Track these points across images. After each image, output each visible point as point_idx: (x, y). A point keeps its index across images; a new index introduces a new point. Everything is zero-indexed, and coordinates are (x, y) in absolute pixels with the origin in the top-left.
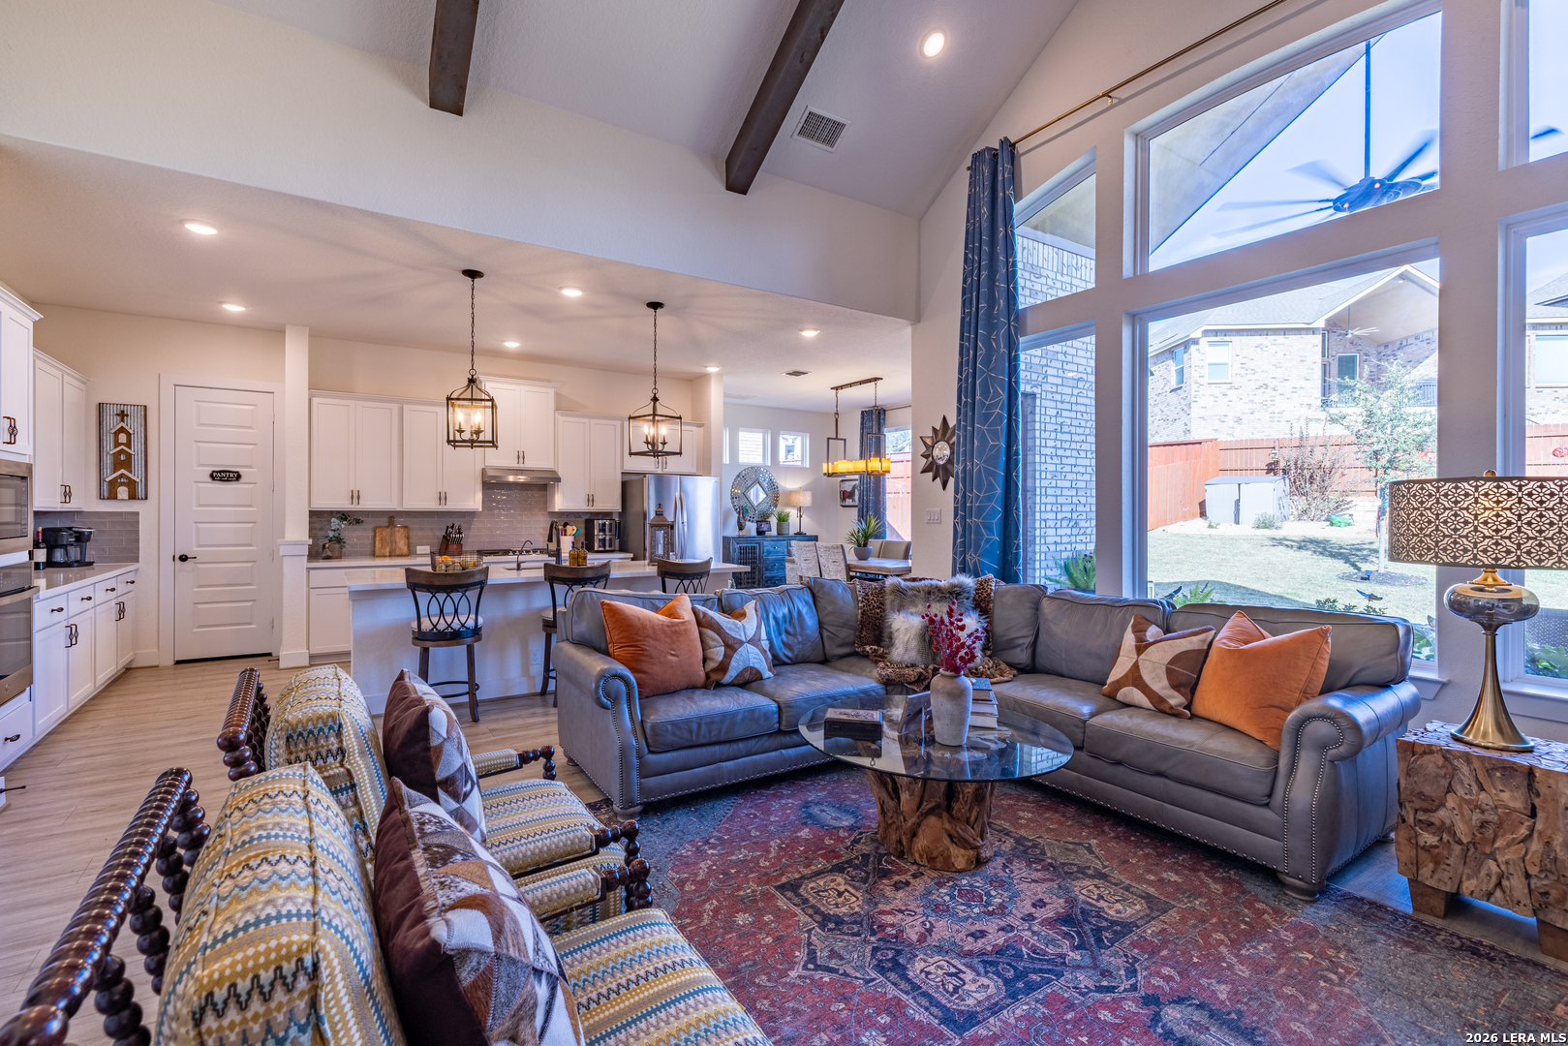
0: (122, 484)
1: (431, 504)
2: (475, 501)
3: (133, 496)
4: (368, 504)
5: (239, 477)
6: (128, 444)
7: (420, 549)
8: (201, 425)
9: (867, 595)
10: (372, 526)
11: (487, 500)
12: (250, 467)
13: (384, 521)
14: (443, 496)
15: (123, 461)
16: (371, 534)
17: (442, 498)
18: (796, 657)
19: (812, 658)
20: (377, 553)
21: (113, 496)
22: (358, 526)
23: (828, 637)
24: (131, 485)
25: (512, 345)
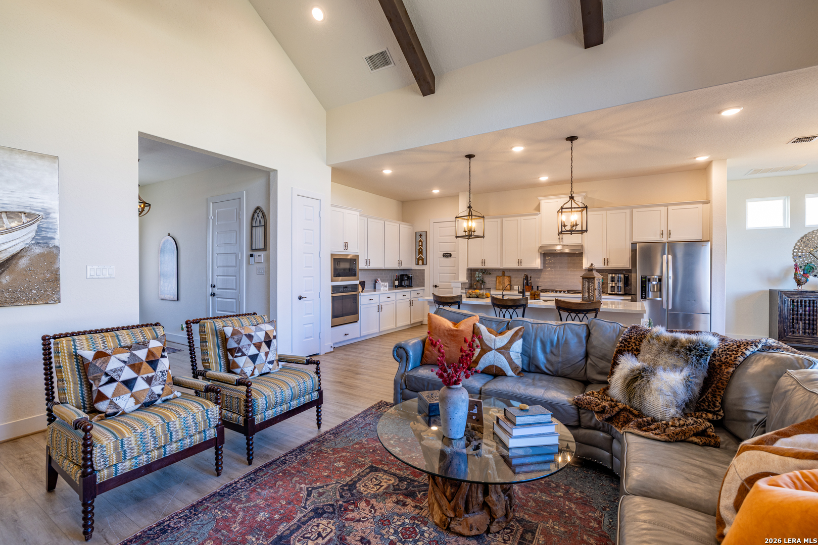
0: (420, 259)
1: (515, 266)
2: (537, 263)
3: (423, 264)
4: (489, 265)
5: (451, 256)
6: (422, 246)
7: (516, 287)
8: (441, 236)
9: (630, 338)
10: (496, 276)
11: (544, 263)
12: (454, 251)
13: (500, 274)
14: (520, 261)
15: (420, 252)
16: (495, 279)
17: (520, 262)
18: (557, 371)
19: (572, 376)
20: (497, 288)
21: (418, 264)
22: (489, 276)
23: (590, 364)
24: (423, 260)
25: (544, 179)
